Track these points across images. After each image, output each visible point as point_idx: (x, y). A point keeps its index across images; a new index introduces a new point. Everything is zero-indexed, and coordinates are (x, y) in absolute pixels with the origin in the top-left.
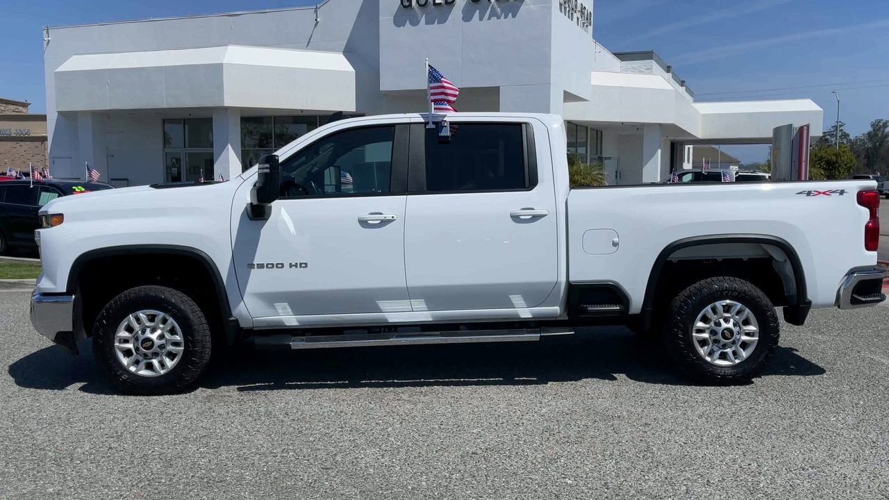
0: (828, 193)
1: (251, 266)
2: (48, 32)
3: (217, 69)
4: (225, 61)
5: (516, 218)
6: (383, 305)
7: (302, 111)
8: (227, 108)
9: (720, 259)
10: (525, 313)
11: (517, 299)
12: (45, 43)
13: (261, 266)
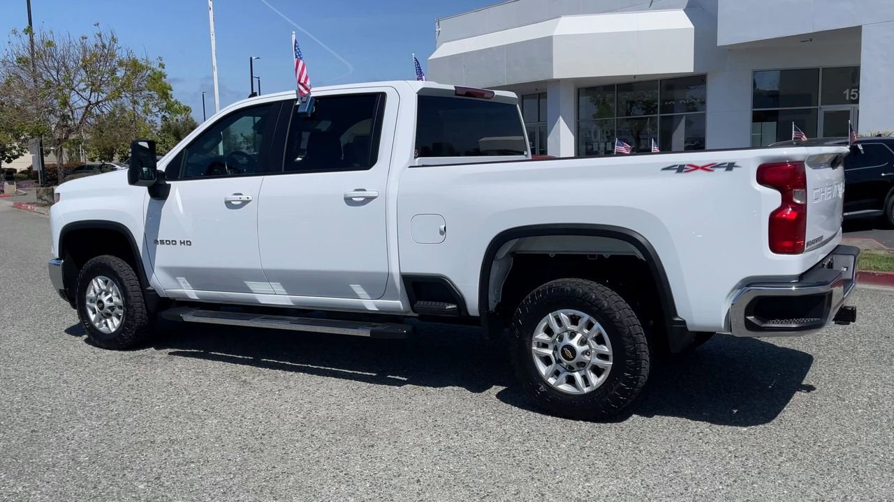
0: (708, 168)
1: (156, 242)
2: (439, 24)
3: (547, 43)
4: (555, 33)
5: (349, 201)
6: (252, 285)
7: (635, 77)
8: (558, 81)
9: (606, 255)
10: (371, 305)
11: (357, 289)
12: (437, 33)
13: (162, 242)
